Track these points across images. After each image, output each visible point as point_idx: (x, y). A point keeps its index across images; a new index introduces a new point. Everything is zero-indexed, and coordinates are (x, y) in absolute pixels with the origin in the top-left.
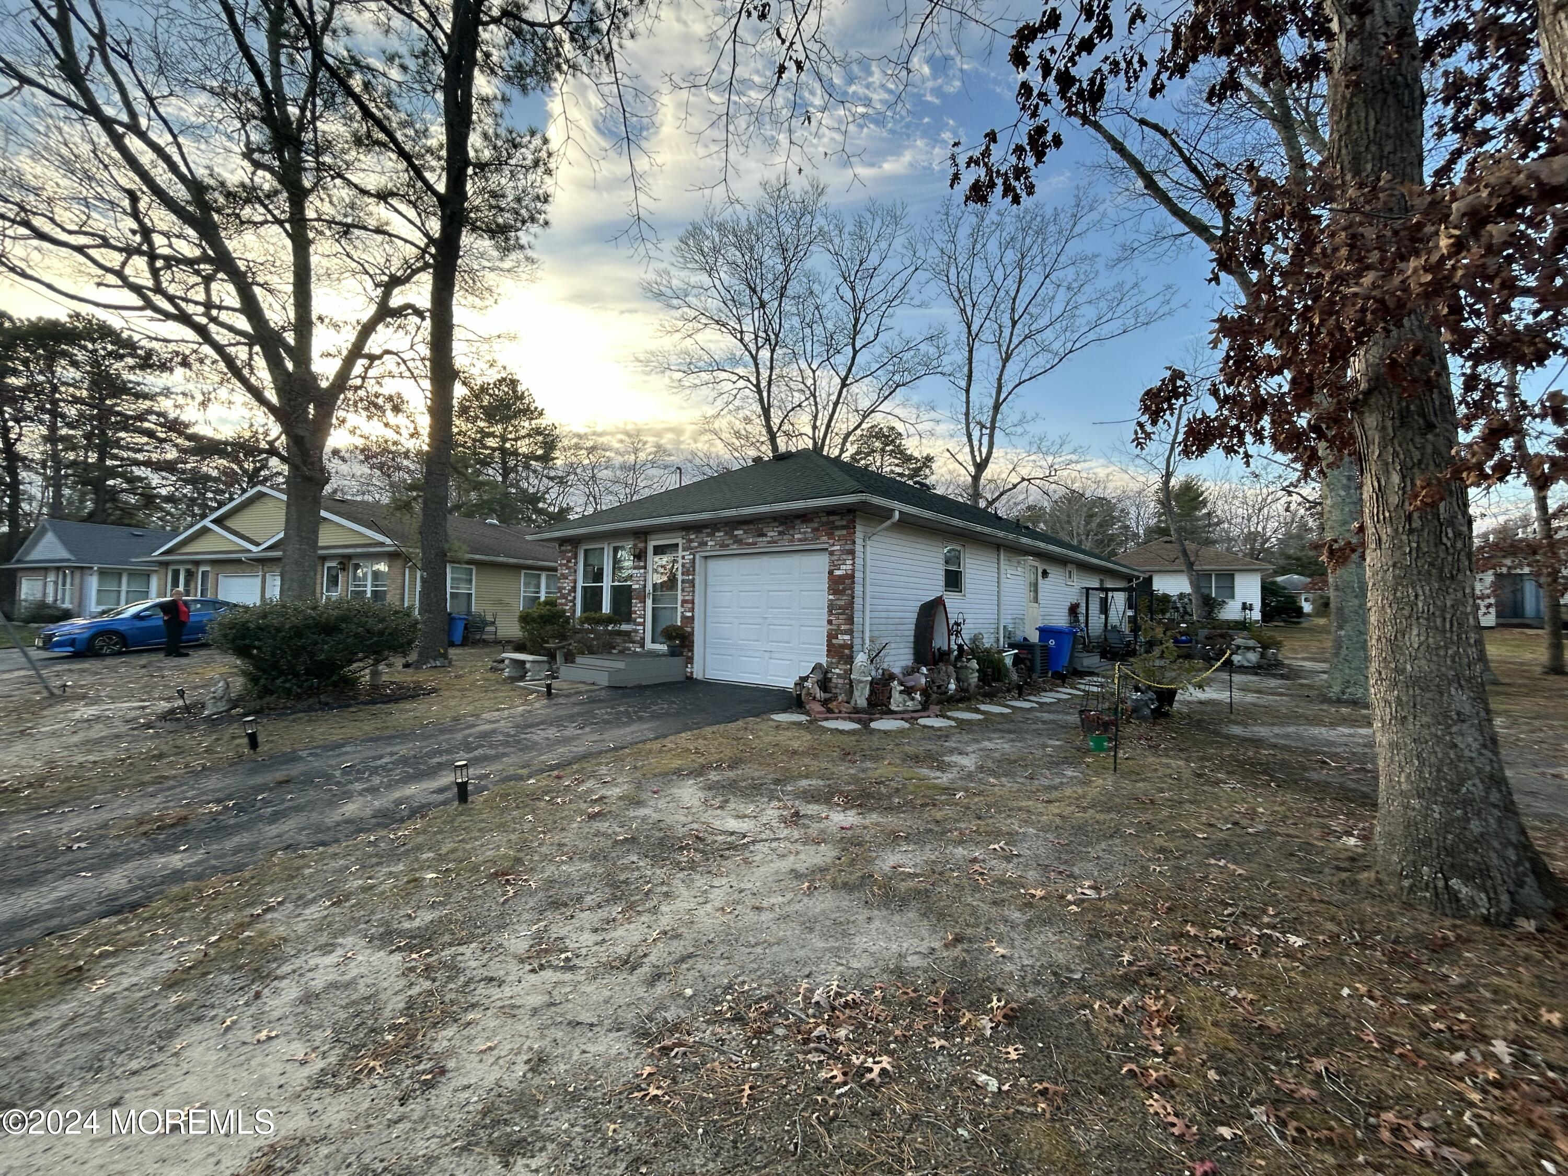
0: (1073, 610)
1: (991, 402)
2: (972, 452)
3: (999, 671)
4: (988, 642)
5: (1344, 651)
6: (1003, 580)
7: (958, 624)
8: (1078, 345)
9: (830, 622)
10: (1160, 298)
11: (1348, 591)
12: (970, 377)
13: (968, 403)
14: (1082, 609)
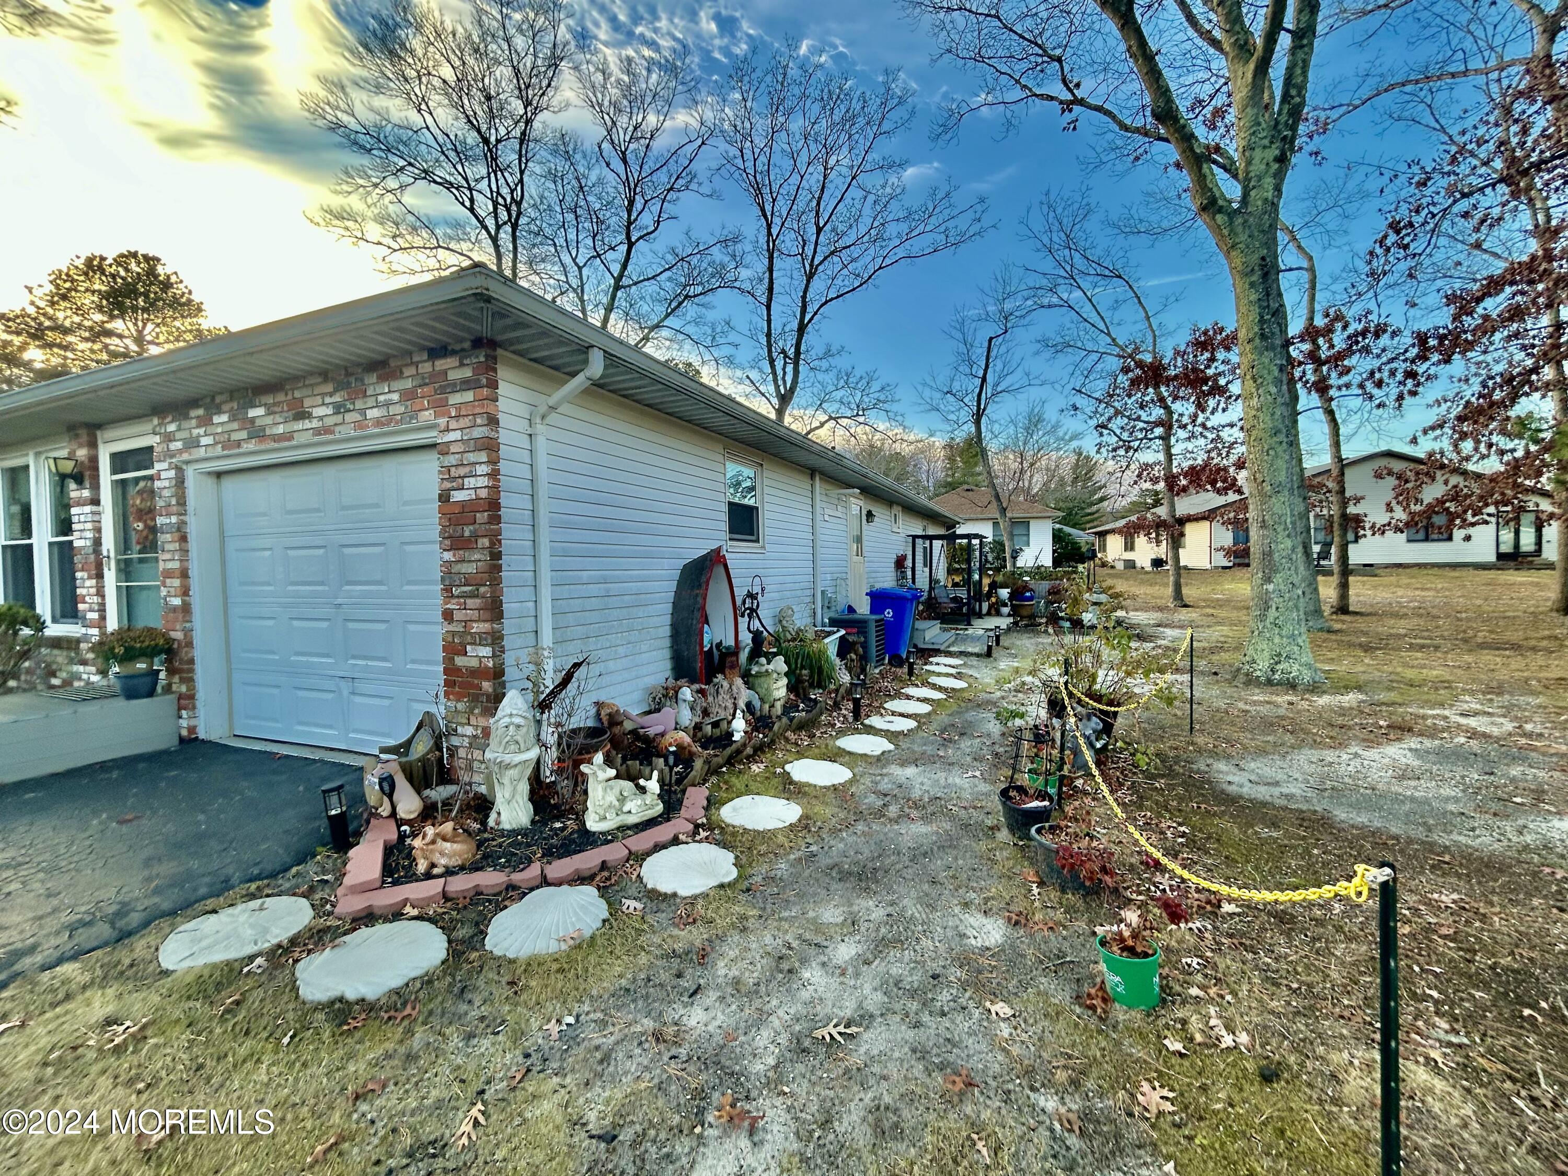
0: (900, 563)
1: (795, 325)
2: (775, 380)
3: (820, 670)
4: (800, 620)
5: (1272, 613)
6: (819, 524)
7: (752, 596)
8: (887, 261)
9: (448, 616)
10: (970, 214)
11: (1280, 529)
12: (771, 289)
13: (769, 321)
14: (909, 563)
